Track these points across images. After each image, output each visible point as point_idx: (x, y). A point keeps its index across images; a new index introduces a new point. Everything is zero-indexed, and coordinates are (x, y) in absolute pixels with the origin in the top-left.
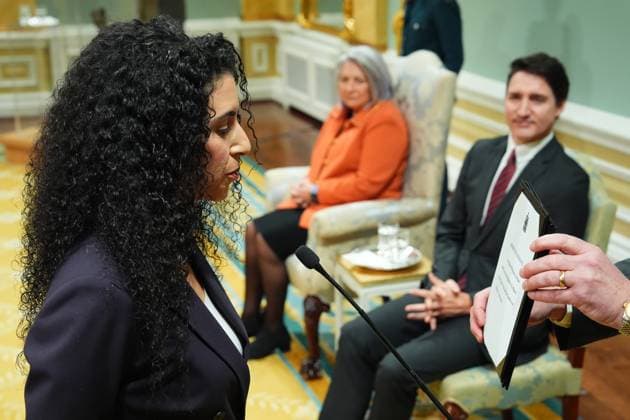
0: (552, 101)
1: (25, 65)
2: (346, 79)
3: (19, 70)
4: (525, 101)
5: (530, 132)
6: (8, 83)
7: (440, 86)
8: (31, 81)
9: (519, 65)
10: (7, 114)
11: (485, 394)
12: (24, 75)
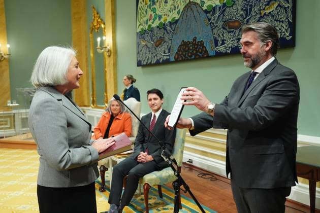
0: (159, 99)
1: (7, 121)
2: (113, 105)
3: (5, 123)
4: (153, 100)
5: (156, 108)
6: (2, 126)
7: (137, 105)
8: (9, 126)
9: (149, 92)
10: (2, 136)
11: (156, 181)
12: (6, 124)
